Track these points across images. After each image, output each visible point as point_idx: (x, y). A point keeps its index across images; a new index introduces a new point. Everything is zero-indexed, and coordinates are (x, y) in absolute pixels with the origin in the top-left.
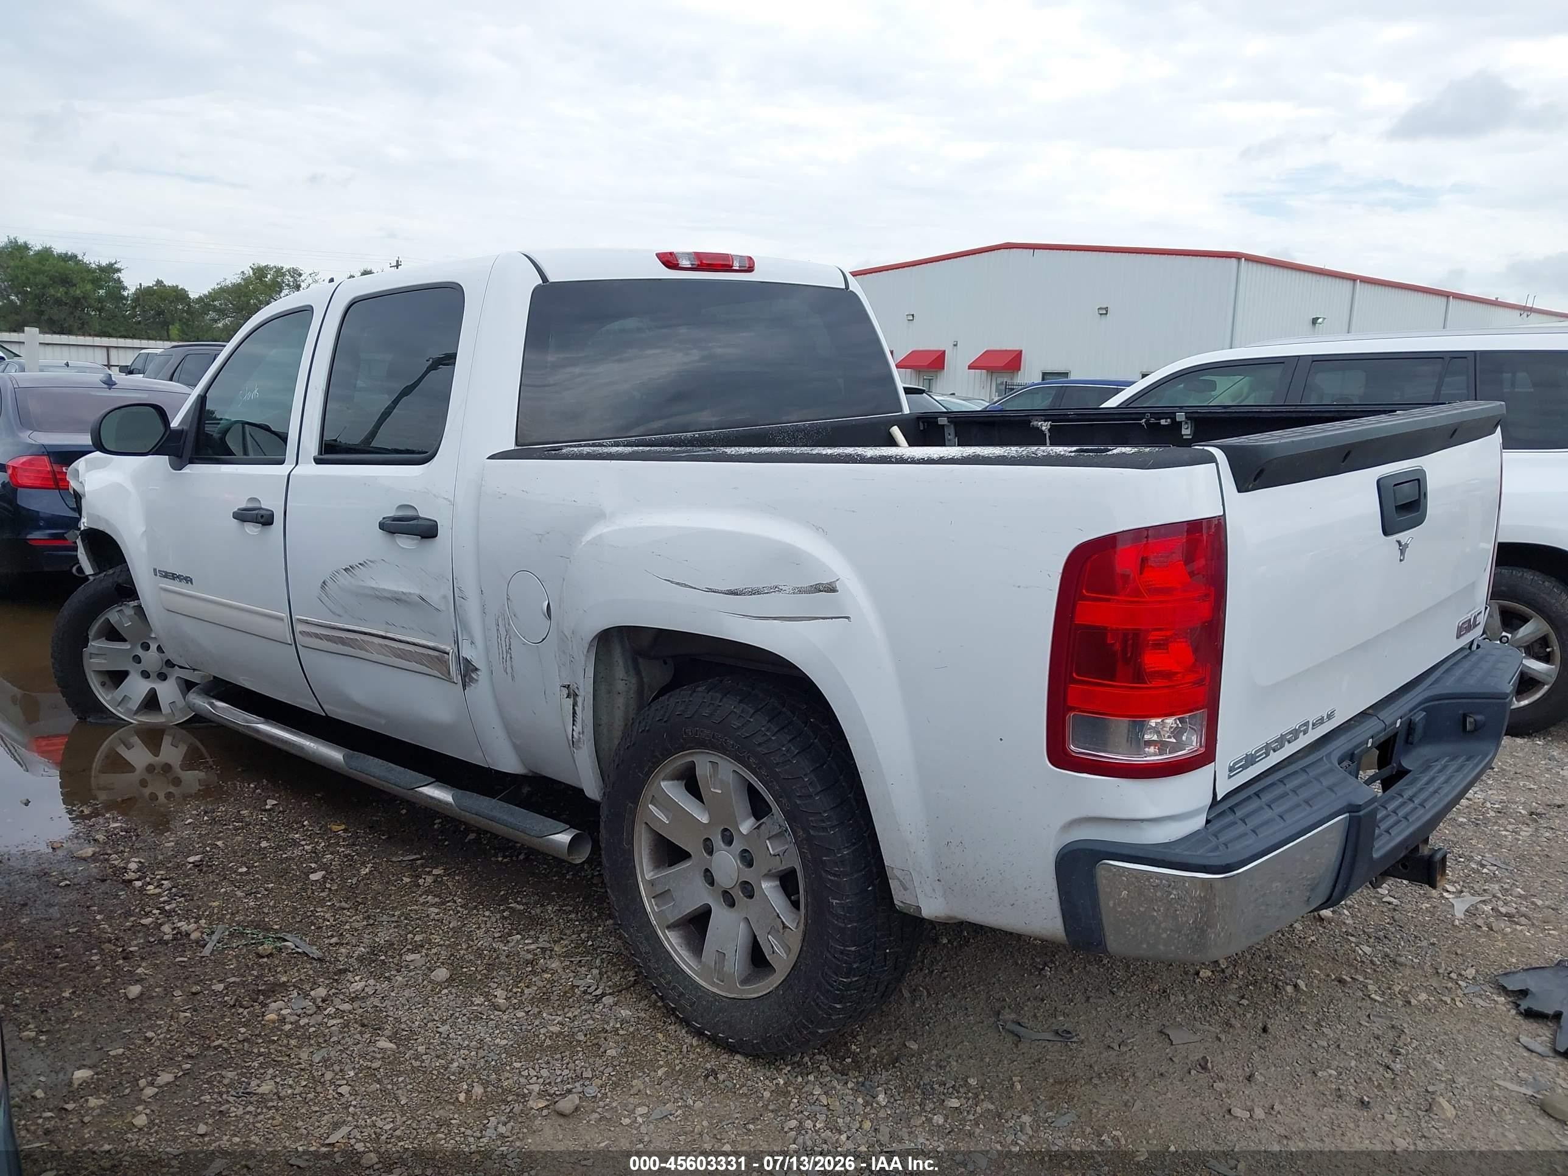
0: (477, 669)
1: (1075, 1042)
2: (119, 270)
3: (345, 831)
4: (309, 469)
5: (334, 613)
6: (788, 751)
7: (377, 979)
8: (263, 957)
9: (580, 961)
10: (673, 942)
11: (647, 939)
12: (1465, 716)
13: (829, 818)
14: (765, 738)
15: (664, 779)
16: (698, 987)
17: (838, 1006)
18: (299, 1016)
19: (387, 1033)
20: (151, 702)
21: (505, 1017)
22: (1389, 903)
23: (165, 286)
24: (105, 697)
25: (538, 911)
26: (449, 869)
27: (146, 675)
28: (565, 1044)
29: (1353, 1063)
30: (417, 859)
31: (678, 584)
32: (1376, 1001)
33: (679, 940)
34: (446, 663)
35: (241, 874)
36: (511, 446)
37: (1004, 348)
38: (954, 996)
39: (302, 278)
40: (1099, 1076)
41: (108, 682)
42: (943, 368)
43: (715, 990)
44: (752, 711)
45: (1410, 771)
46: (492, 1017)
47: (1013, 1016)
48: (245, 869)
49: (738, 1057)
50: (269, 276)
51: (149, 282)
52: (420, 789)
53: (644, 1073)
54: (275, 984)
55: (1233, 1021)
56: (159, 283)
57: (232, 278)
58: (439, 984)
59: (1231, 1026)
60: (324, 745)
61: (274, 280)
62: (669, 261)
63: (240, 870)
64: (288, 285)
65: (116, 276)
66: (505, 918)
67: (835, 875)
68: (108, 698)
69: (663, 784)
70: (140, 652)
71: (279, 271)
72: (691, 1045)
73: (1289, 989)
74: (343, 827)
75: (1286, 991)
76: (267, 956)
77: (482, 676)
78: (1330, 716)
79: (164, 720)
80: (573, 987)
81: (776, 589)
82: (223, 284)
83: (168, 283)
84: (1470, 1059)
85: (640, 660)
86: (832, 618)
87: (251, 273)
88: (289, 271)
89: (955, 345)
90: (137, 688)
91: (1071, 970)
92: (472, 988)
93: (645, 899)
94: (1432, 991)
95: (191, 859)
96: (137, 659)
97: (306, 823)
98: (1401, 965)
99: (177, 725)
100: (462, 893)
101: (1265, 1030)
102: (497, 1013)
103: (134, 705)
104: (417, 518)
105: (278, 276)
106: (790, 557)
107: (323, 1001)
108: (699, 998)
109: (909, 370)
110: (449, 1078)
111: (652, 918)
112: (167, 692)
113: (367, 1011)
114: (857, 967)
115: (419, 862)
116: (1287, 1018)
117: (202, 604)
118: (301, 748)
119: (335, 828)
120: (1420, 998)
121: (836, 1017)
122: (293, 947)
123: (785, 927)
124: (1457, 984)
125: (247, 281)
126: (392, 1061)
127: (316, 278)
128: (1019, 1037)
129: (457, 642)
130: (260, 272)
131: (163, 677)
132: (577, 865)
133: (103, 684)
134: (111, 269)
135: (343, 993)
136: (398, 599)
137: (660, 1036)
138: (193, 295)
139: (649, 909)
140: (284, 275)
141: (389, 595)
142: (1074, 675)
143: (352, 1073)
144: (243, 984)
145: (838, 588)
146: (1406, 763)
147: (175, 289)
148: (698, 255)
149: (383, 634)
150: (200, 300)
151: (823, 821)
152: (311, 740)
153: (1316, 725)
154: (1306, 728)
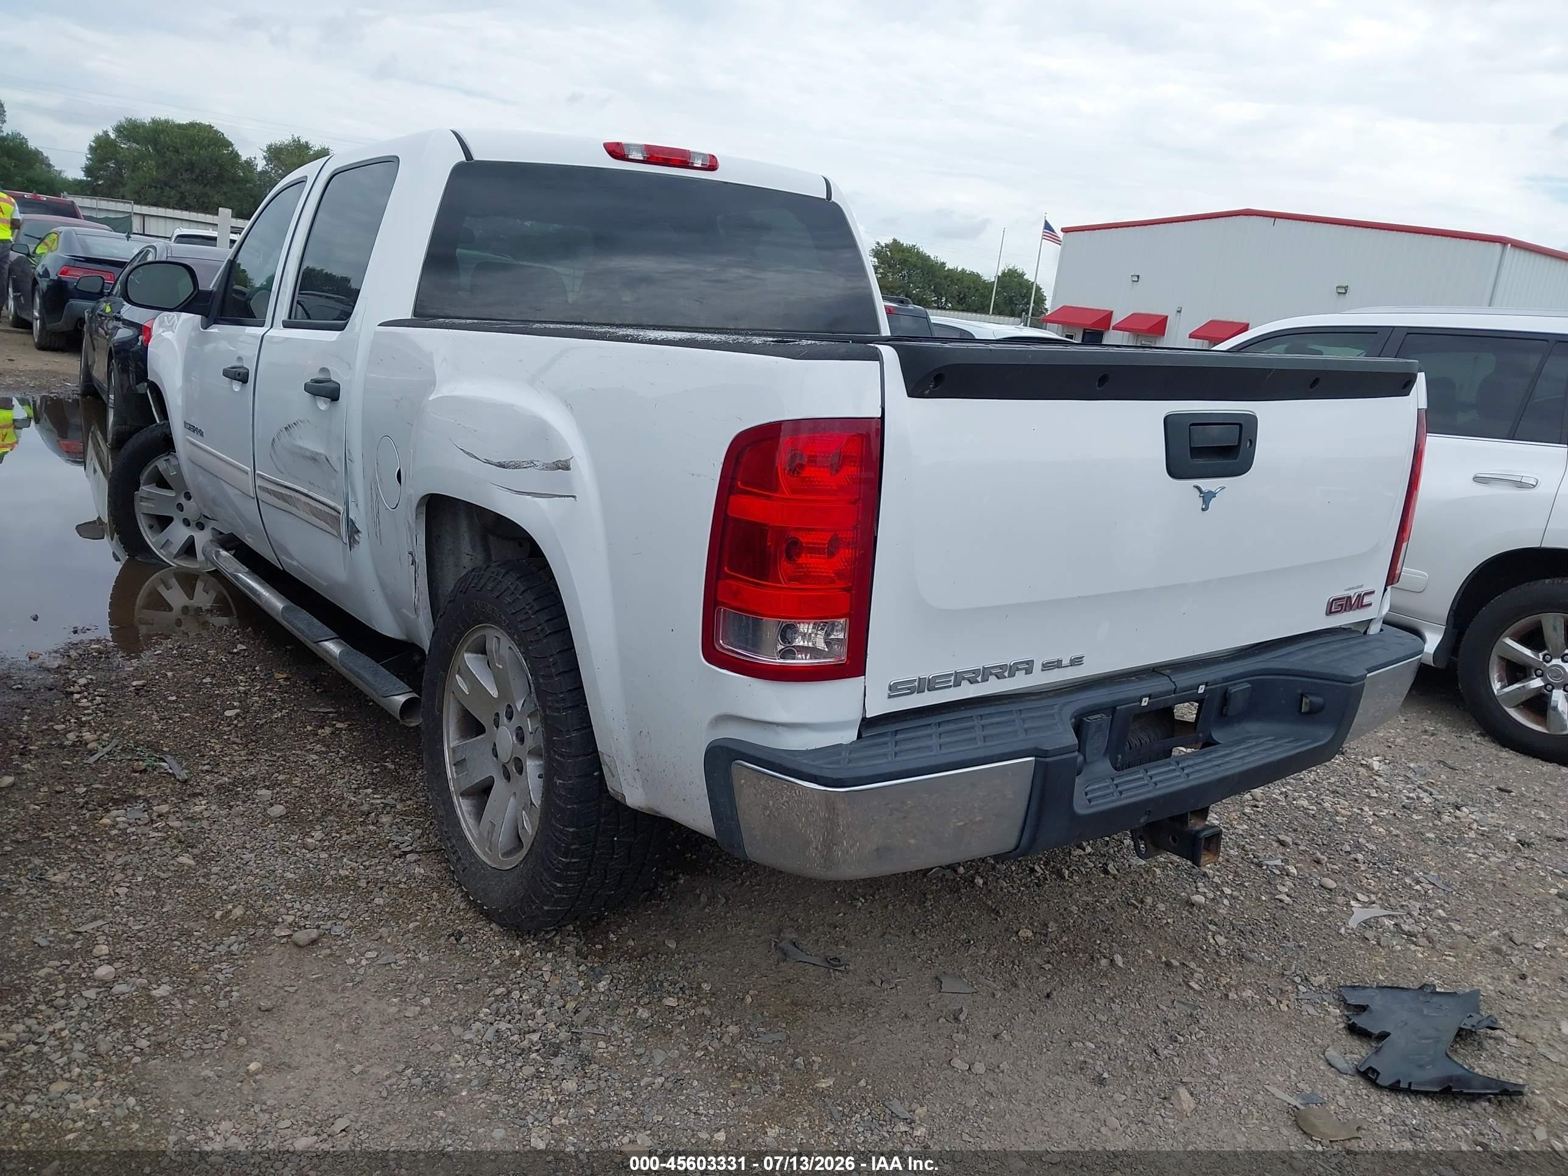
0: (358, 531)
1: (840, 971)
3: (286, 679)
4: (279, 332)
5: (279, 470)
6: (542, 630)
7: (221, 805)
8: (136, 772)
9: (412, 821)
10: (463, 807)
11: (444, 804)
12: (1302, 695)
13: (563, 699)
14: (525, 617)
15: (467, 651)
16: (473, 854)
17: (559, 885)
18: (130, 824)
19: (196, 851)
20: (189, 549)
21: (308, 856)
22: (1281, 901)
24: (151, 539)
25: (407, 772)
26: (352, 725)
27: (187, 523)
28: (347, 885)
29: (1121, 1041)
30: (331, 713)
31: (468, 453)
32: (1192, 988)
33: (470, 808)
34: (338, 520)
35: (170, 702)
36: (408, 314)
37: (1230, 320)
38: (750, 908)
40: (841, 1006)
41: (156, 526)
42: (1164, 335)
43: (484, 858)
44: (523, 589)
45: (1219, 743)
46: (298, 854)
47: (794, 936)
48: (174, 698)
49: (493, 926)
52: (326, 643)
53: (397, 923)
54: (131, 796)
55: (1019, 982)
58: (271, 819)
59: (1016, 986)
60: (276, 597)
62: (616, 151)
63: (170, 698)
66: (372, 773)
67: (561, 756)
68: (153, 540)
69: (466, 655)
70: (183, 501)
72: (458, 908)
73: (1104, 962)
74: (285, 676)
75: (1099, 963)
76: (141, 772)
77: (363, 538)
78: (1076, 662)
79: (197, 566)
80: (390, 841)
81: (532, 464)
84: (1254, 1060)
85: (491, 538)
86: (565, 496)
89: (1179, 312)
90: (179, 533)
91: (886, 907)
92: (298, 826)
93: (448, 766)
94: (1260, 989)
95: (134, 683)
96: (180, 507)
97: (257, 668)
98: (1248, 960)
99: (208, 572)
100: (350, 747)
101: (1048, 996)
102: (304, 851)
103: (175, 549)
104: (330, 381)
106: (542, 431)
107: (159, 816)
108: (471, 864)
109: (1127, 333)
110: (221, 897)
111: (451, 784)
112: (202, 539)
113: (192, 831)
114: (576, 849)
115: (331, 715)
116: (1082, 989)
117: (210, 457)
118: (259, 595)
119: (277, 675)
120: (1244, 994)
121: (559, 896)
122: (167, 767)
123: (532, 804)
124: (1297, 988)
126: (183, 873)
128: (785, 954)
129: (347, 504)
131: (201, 526)
132: (413, 727)
133: (151, 527)
135: (183, 813)
136: (314, 458)
137: (435, 895)
139: (449, 776)
141: (308, 454)
142: (726, 568)
143: (140, 879)
144: (104, 791)
145: (571, 466)
146: (1216, 736)
148: (648, 148)
149: (305, 491)
151: (557, 702)
152: (268, 591)
153: (1047, 667)
154: (1028, 667)
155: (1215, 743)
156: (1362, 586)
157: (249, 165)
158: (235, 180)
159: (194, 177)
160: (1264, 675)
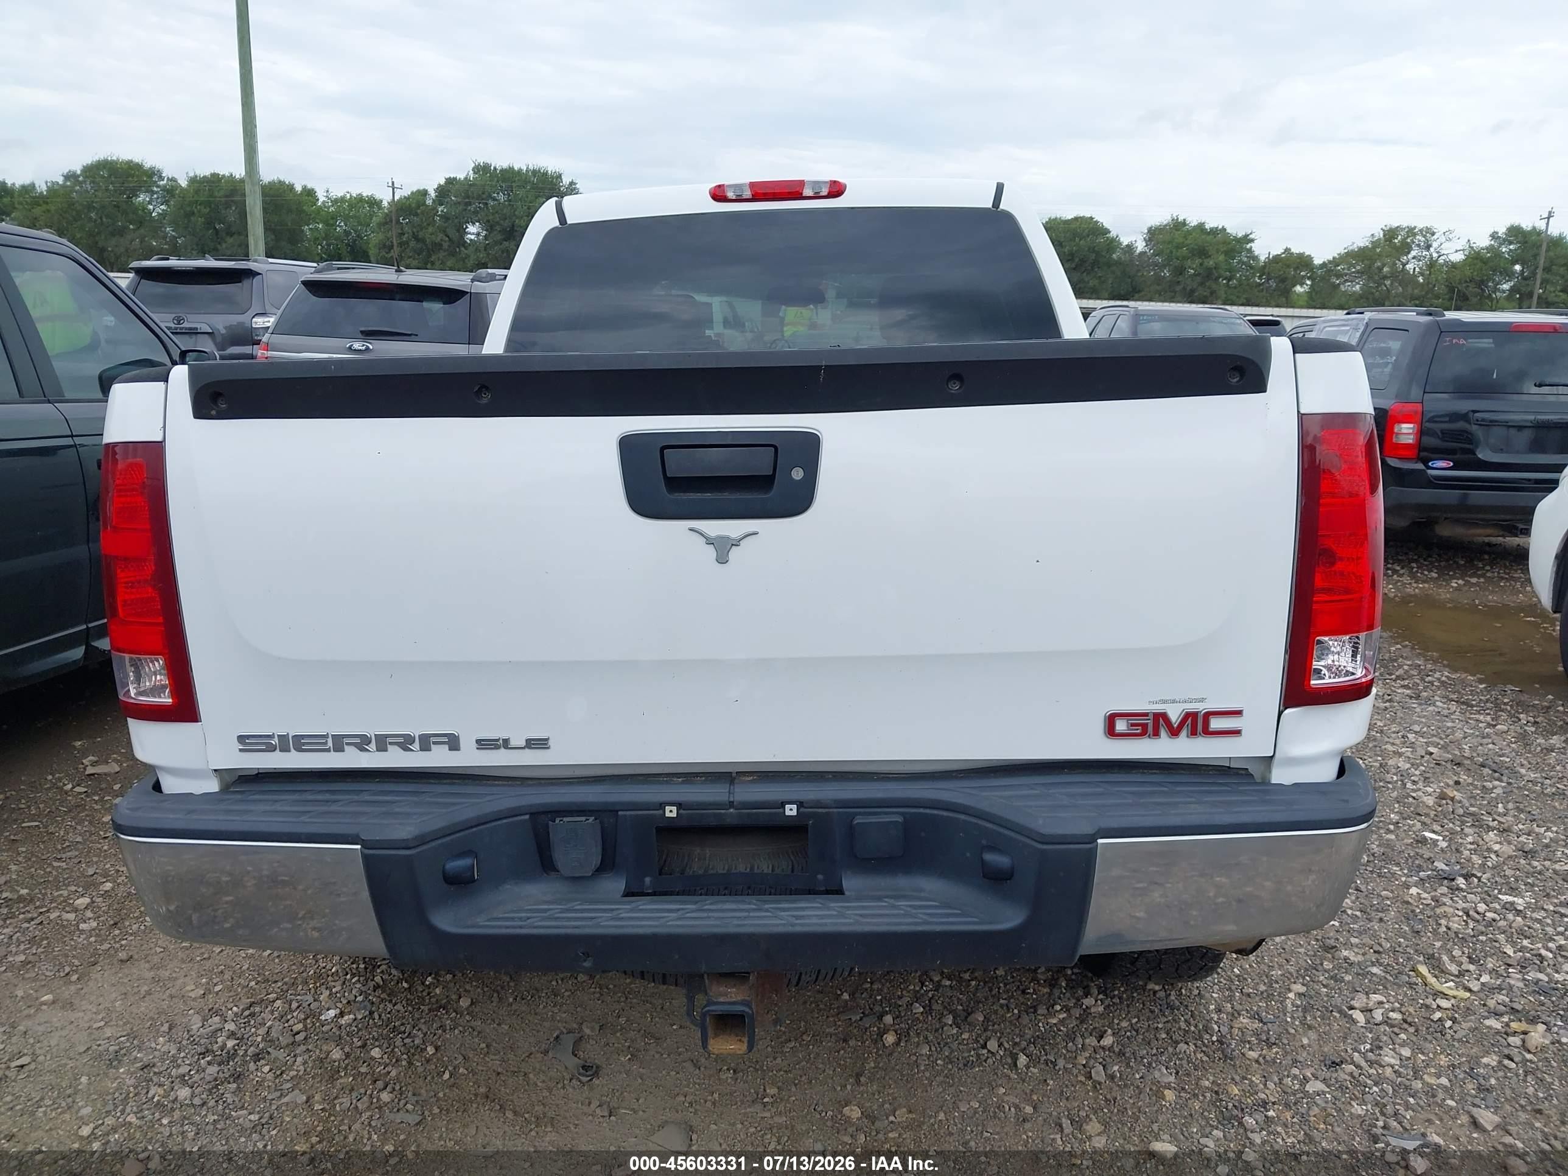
2: (1252, 241)
12: (983, 850)
23: (1292, 253)
39: (1435, 237)
45: (841, 894)
50: (1400, 237)
51: (1277, 250)
56: (1287, 250)
57: (1361, 241)
61: (1403, 242)
64: (1419, 245)
65: (1248, 246)
71: (1411, 231)
78: (538, 744)
82: (1351, 248)
83: (1295, 250)
87: (1382, 236)
88: (1421, 231)
105: (1408, 237)
125: (1375, 244)
127: (1451, 236)
130: (1390, 234)
134: (1247, 239)
138: (1318, 261)
140: (1415, 235)
147: (1301, 256)
150: (1324, 265)
153: (483, 744)
154: (453, 743)
155: (840, 892)
156: (1202, 700)
157: (1130, 248)
158: (1110, 264)
159: (1073, 266)
160: (930, 808)
